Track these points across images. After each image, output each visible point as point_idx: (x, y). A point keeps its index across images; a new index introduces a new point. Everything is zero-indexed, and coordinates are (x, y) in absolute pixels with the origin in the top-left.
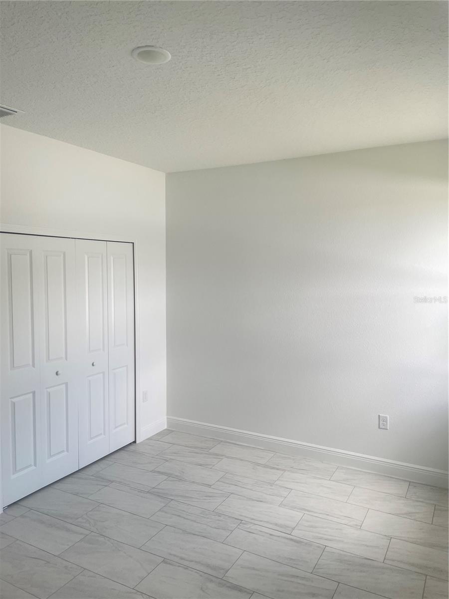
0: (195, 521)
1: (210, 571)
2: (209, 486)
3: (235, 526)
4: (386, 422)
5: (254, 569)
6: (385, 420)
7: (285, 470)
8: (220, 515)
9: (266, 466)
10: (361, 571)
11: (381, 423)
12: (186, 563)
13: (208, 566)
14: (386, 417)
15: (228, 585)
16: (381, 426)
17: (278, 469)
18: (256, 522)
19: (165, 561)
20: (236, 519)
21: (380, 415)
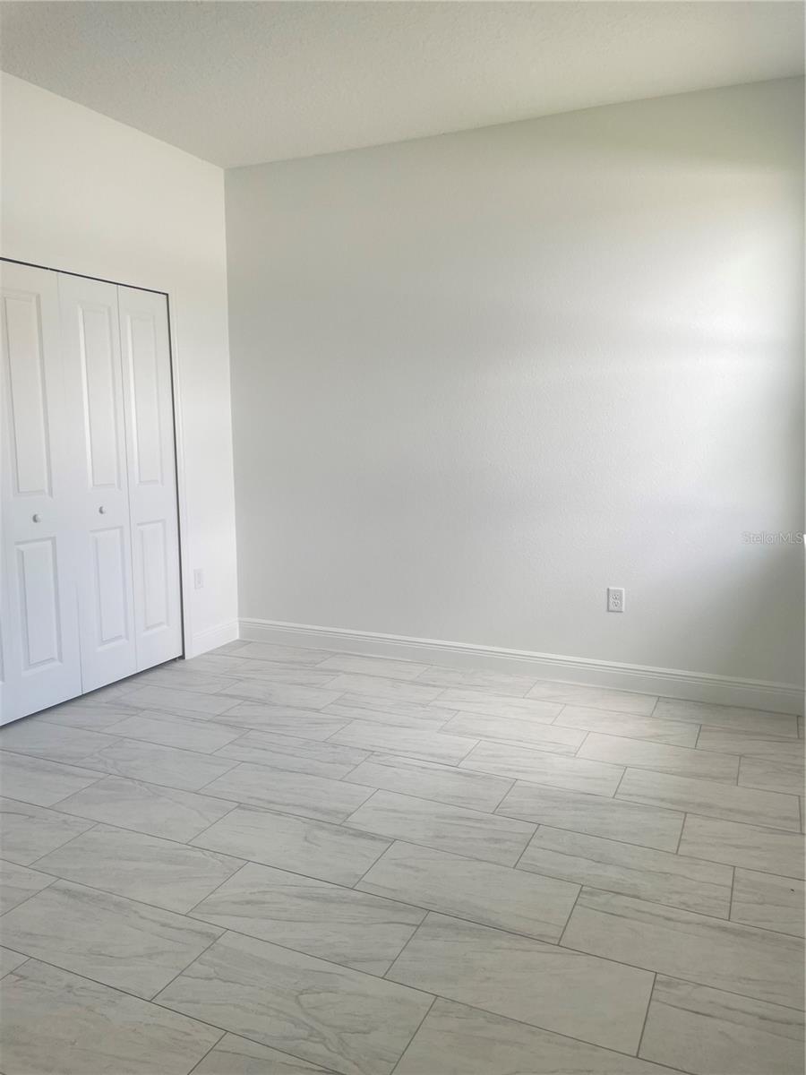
0: (293, 755)
1: (318, 816)
2: (317, 711)
3: (363, 758)
4: (621, 599)
5: (395, 811)
6: (618, 596)
7: (447, 688)
8: (335, 746)
9: (413, 683)
10: (576, 809)
11: (612, 602)
12: (277, 807)
13: (316, 809)
14: (621, 592)
15: (351, 832)
16: (612, 607)
17: (434, 686)
18: (397, 753)
19: (241, 806)
20: (364, 750)
21: (611, 588)
